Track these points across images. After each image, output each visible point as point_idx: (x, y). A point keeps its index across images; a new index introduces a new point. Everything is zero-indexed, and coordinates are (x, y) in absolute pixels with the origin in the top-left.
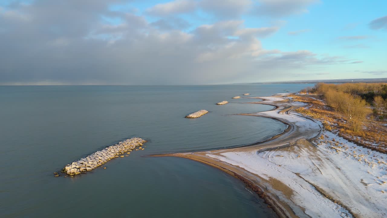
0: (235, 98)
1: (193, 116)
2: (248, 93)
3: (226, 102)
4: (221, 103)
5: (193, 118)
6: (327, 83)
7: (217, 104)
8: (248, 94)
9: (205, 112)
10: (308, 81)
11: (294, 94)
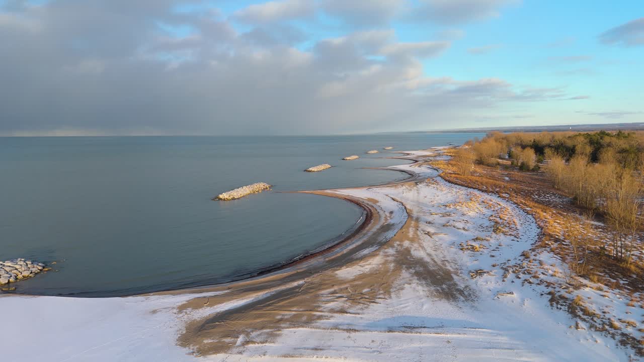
0: (370, 152)
1: (313, 170)
2: (390, 146)
3: (357, 157)
4: (348, 158)
5: (313, 171)
6: (505, 132)
7: (344, 159)
8: (390, 148)
9: (328, 166)
10: (500, 128)
11: (455, 147)
